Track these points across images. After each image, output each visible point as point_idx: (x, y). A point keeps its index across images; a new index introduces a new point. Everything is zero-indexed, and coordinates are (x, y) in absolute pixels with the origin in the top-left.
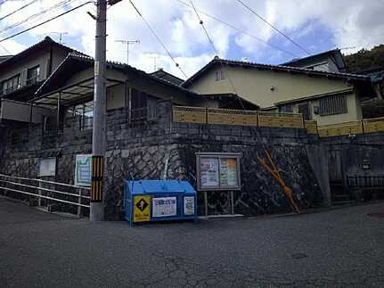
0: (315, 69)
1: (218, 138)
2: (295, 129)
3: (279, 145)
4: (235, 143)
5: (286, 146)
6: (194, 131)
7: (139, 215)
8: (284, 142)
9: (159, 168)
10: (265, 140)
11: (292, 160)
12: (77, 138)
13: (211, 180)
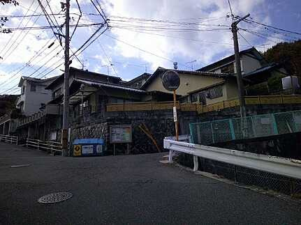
10: (156, 117)
13: (117, 138)
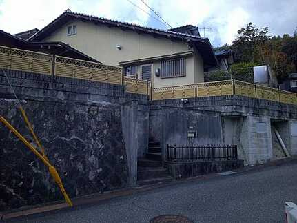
2: (109, 85)
3: (83, 104)
5: (94, 105)
8: (91, 100)
10: (61, 96)
11: (98, 124)
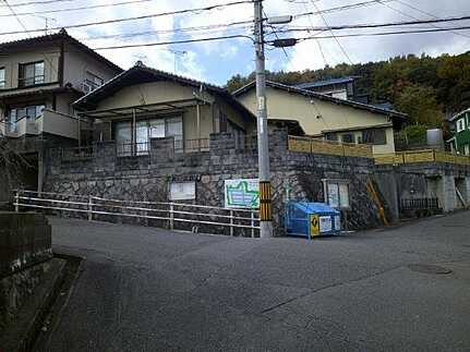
0: (334, 96)
1: (320, 166)
4: (331, 170)
5: (363, 173)
6: (304, 159)
7: (313, 230)
8: (361, 170)
9: (280, 192)
10: (349, 168)
12: (171, 161)
